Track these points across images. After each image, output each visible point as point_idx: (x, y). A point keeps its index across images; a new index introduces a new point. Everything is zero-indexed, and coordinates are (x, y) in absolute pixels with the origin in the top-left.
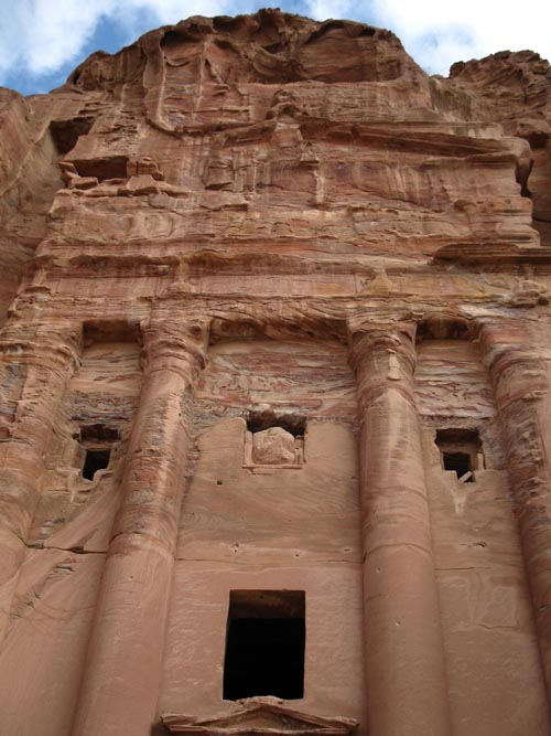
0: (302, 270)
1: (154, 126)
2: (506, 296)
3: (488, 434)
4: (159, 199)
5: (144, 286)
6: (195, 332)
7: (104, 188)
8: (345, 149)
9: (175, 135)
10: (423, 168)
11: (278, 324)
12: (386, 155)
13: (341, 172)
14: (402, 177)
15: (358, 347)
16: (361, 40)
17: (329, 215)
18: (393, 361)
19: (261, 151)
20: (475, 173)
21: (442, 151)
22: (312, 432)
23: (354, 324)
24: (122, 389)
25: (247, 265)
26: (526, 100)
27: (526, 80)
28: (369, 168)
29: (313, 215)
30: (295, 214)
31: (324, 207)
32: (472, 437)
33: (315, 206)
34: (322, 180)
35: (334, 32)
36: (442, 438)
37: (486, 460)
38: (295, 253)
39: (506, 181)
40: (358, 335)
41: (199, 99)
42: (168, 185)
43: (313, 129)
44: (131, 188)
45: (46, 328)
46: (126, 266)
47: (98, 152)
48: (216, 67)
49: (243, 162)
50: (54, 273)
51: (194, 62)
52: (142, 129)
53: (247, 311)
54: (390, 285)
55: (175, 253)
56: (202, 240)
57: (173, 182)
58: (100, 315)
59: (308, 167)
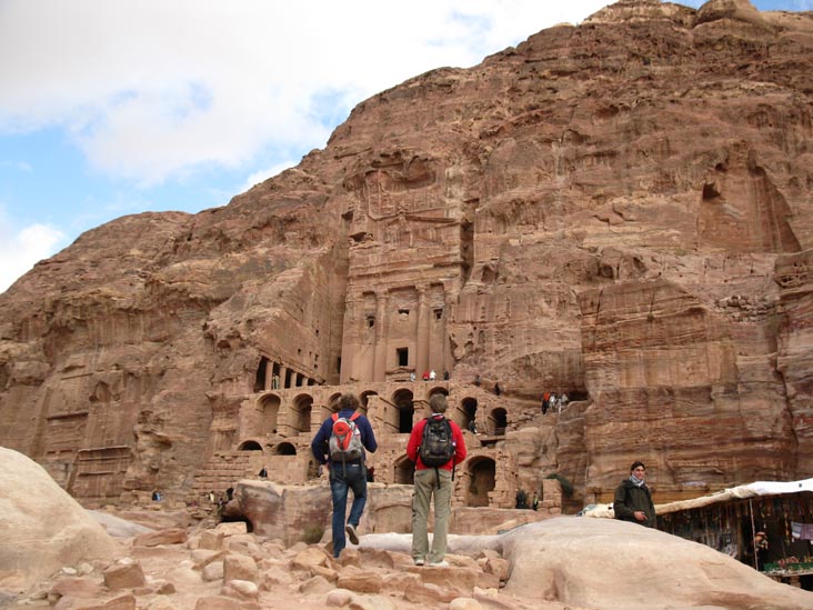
0: (406, 272)
1: (369, 217)
2: (449, 275)
4: (374, 249)
5: (374, 281)
6: (385, 293)
7: (361, 245)
8: (416, 224)
9: (376, 221)
11: (402, 288)
12: (427, 224)
13: (416, 232)
14: (431, 234)
15: (417, 293)
16: (424, 164)
17: (413, 250)
18: (423, 296)
19: (396, 226)
20: (448, 229)
22: (410, 313)
23: (416, 287)
24: (374, 307)
25: (393, 273)
26: (478, 174)
28: (424, 231)
29: (408, 250)
30: (405, 251)
31: (412, 248)
32: (441, 310)
33: (409, 247)
34: (411, 237)
35: (416, 161)
36: (435, 311)
38: (403, 267)
39: (457, 231)
40: (417, 290)
41: (380, 201)
42: (375, 243)
43: (409, 218)
44: (366, 245)
45: (355, 295)
46: (369, 276)
47: (357, 230)
48: (383, 185)
49: (392, 232)
50: (354, 280)
51: (376, 183)
52: (366, 218)
53: (395, 285)
54: (424, 275)
55: (379, 270)
56: (384, 265)
57: (377, 240)
58: (366, 290)
59: (408, 233)
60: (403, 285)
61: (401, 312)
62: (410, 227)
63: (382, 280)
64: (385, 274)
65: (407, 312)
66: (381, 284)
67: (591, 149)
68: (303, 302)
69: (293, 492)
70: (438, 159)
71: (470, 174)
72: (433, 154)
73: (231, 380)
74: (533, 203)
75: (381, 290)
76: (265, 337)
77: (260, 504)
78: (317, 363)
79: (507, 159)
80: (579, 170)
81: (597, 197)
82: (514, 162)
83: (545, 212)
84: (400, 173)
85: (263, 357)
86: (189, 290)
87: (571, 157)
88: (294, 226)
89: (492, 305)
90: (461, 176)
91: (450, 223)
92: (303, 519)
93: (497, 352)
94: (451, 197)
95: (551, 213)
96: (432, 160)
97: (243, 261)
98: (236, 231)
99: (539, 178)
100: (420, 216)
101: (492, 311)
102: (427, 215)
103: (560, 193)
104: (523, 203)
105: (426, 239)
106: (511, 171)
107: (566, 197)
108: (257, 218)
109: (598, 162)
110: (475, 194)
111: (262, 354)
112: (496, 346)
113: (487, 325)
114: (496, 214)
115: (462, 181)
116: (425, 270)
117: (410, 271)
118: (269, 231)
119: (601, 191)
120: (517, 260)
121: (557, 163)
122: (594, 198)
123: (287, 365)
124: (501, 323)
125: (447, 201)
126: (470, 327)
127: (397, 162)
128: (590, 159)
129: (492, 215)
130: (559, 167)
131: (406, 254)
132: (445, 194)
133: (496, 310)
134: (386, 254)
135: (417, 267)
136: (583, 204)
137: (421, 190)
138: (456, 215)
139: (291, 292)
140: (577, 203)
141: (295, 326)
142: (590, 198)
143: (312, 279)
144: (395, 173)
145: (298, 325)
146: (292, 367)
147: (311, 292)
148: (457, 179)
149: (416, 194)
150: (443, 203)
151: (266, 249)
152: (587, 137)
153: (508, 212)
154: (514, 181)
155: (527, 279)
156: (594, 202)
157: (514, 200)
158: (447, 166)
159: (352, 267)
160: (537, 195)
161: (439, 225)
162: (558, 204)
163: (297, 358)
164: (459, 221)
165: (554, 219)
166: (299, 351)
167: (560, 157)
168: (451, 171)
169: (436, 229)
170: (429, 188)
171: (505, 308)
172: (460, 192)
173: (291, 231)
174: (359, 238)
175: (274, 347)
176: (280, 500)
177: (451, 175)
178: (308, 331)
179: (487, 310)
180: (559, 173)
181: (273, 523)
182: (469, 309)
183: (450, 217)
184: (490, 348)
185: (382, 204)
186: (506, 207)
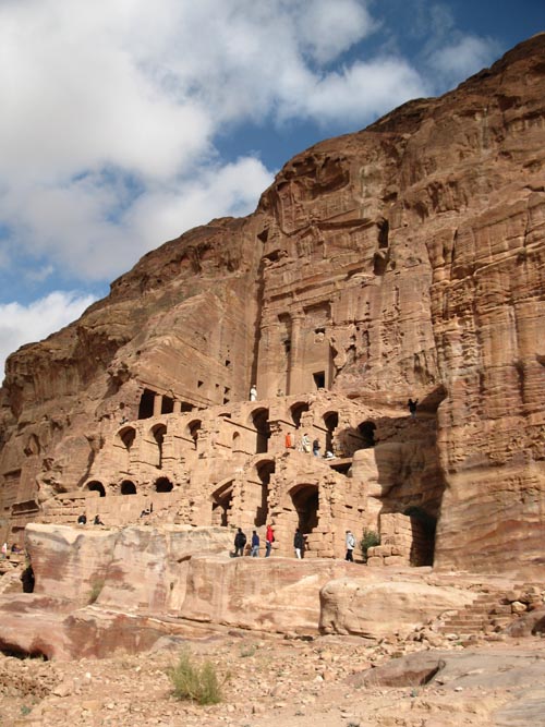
0: (319, 286)
1: (284, 233)
4: (288, 266)
5: (288, 301)
6: (300, 313)
7: (275, 264)
8: (330, 232)
9: (289, 236)
12: (341, 231)
13: (330, 241)
14: (346, 239)
17: (327, 261)
19: (309, 238)
20: (363, 232)
21: (355, 225)
22: (327, 332)
23: (331, 300)
24: (288, 330)
25: (308, 288)
28: (338, 237)
29: (322, 262)
30: (319, 263)
31: (326, 258)
33: (324, 258)
34: (326, 246)
38: (317, 282)
39: (373, 232)
41: (293, 214)
42: (289, 259)
43: (323, 226)
44: (280, 263)
45: (271, 318)
46: (283, 296)
47: (271, 248)
48: (297, 195)
49: (306, 244)
50: (268, 302)
51: (290, 195)
52: (281, 234)
53: (310, 302)
54: (338, 286)
55: (293, 288)
56: (298, 281)
57: (291, 256)
58: (280, 312)
59: (322, 243)
60: (317, 301)
61: (317, 331)
62: (323, 236)
63: (296, 298)
64: (299, 291)
65: (323, 331)
66: (294, 303)
67: (521, 111)
68: (205, 329)
69: (92, 539)
70: (351, 157)
71: (388, 168)
72: (346, 153)
73: (108, 417)
74: (453, 184)
75: (294, 310)
76: (149, 368)
77: (42, 554)
78: (228, 397)
79: (425, 141)
80: (508, 138)
81: (530, 165)
82: (431, 144)
83: (468, 193)
84: (313, 180)
85: (146, 390)
86: (108, 332)
87: (497, 125)
88: (208, 254)
89: (379, 298)
90: (378, 172)
91: (364, 224)
92: (100, 573)
93: (385, 355)
94: (368, 196)
95: (474, 192)
96: (345, 159)
97: (158, 297)
98: (156, 267)
99: (461, 156)
100: (334, 221)
101: (377, 307)
102: (341, 220)
103: (483, 168)
104: (441, 186)
105: (341, 247)
106: (428, 154)
107: (490, 170)
108: (176, 252)
109: (530, 125)
110: (393, 188)
111: (145, 386)
112: (382, 348)
113: (372, 323)
114: (412, 204)
115: (379, 178)
116: (340, 281)
117: (324, 284)
118: (186, 263)
119: (533, 156)
120: (409, 240)
121: (481, 135)
122: (525, 167)
123: (183, 399)
124: (389, 319)
125: (362, 201)
126: (353, 327)
127: (309, 170)
128: (520, 123)
129: (408, 207)
130: (485, 139)
131: (320, 266)
132: (361, 194)
133: (383, 303)
134: (299, 270)
135: (331, 279)
136: (511, 175)
137: (334, 194)
138: (372, 214)
139: (187, 318)
140: (504, 175)
141: (192, 356)
142: (520, 167)
143: (219, 305)
144: (307, 181)
145: (198, 354)
146: (190, 402)
147: (217, 320)
148: (373, 176)
149: (328, 199)
150: (357, 203)
151: (181, 281)
152: (515, 99)
153: (426, 200)
154: (432, 165)
155: (420, 261)
156: (526, 171)
157: (430, 185)
158: (362, 164)
159: (266, 289)
160: (456, 175)
161: (353, 229)
162: (482, 180)
163: (198, 391)
164: (373, 220)
165: (477, 199)
166: (200, 383)
167: (484, 128)
168: (367, 169)
169: (351, 233)
170: (343, 190)
171: (394, 299)
172: (377, 189)
173: (206, 259)
174: (274, 257)
175: (161, 379)
176: (69, 549)
177: (366, 172)
178: (213, 361)
179: (372, 304)
180: (485, 147)
181: (58, 578)
182: (350, 306)
183: (365, 216)
184: (376, 351)
185: (296, 216)
186: (423, 194)
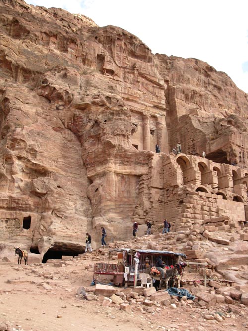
0: (138, 103)
1: (116, 63)
2: (161, 114)
3: (155, 131)
4: (119, 82)
7: (111, 77)
8: (143, 80)
9: (119, 67)
10: (153, 87)
11: (135, 111)
12: (149, 83)
13: (143, 85)
14: (151, 88)
15: (144, 117)
16: (147, 50)
17: (141, 93)
18: (148, 120)
19: (132, 76)
20: (160, 90)
21: (156, 85)
22: (138, 126)
23: (144, 113)
25: (132, 101)
26: (166, 69)
27: (167, 64)
28: (147, 85)
29: (139, 92)
31: (141, 91)
32: (153, 131)
33: (139, 90)
34: (140, 85)
35: (143, 46)
36: (151, 130)
37: (155, 134)
38: (137, 100)
39: (163, 92)
40: (145, 115)
41: (121, 58)
42: (119, 79)
43: (140, 74)
44: (115, 78)
47: (109, 67)
49: (130, 78)
51: (120, 46)
52: (114, 63)
53: (133, 108)
54: (148, 108)
56: (126, 94)
59: (139, 82)
60: (137, 110)
62: (140, 79)
64: (128, 99)
67: (214, 83)
71: (161, 66)
74: (200, 95)
80: (209, 89)
82: (186, 72)
83: (204, 102)
84: (132, 48)
87: (206, 82)
90: (158, 65)
91: (161, 87)
95: (206, 103)
99: (197, 85)
100: (147, 76)
103: (210, 96)
104: (197, 94)
105: (147, 90)
106: (186, 75)
107: (212, 99)
109: (215, 89)
110: (168, 78)
114: (185, 93)
115: (158, 68)
116: (149, 106)
117: (141, 104)
119: (221, 103)
121: (202, 82)
128: (213, 86)
129: (183, 93)
130: (202, 84)
131: (137, 93)
134: (126, 88)
135: (145, 103)
137: (145, 63)
138: (163, 84)
140: (215, 104)
144: (130, 47)
148: (156, 66)
152: (210, 76)
153: (190, 95)
157: (194, 90)
160: (202, 93)
161: (155, 86)
162: (209, 101)
164: (165, 88)
165: (208, 107)
167: (203, 80)
173: (71, 48)
174: (110, 72)
177: (155, 62)
180: (202, 87)
183: (160, 84)
185: (123, 60)
186: (190, 92)
